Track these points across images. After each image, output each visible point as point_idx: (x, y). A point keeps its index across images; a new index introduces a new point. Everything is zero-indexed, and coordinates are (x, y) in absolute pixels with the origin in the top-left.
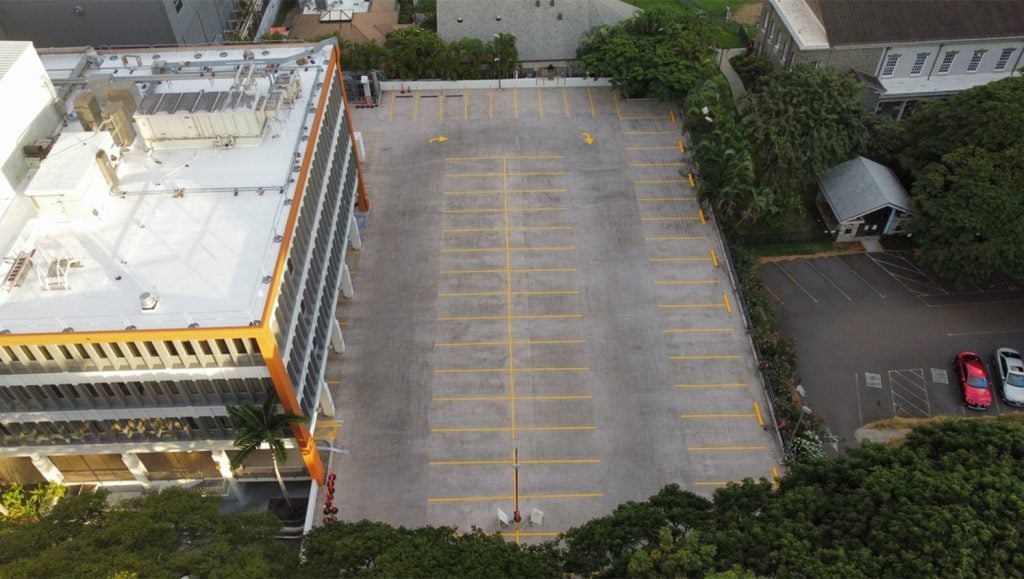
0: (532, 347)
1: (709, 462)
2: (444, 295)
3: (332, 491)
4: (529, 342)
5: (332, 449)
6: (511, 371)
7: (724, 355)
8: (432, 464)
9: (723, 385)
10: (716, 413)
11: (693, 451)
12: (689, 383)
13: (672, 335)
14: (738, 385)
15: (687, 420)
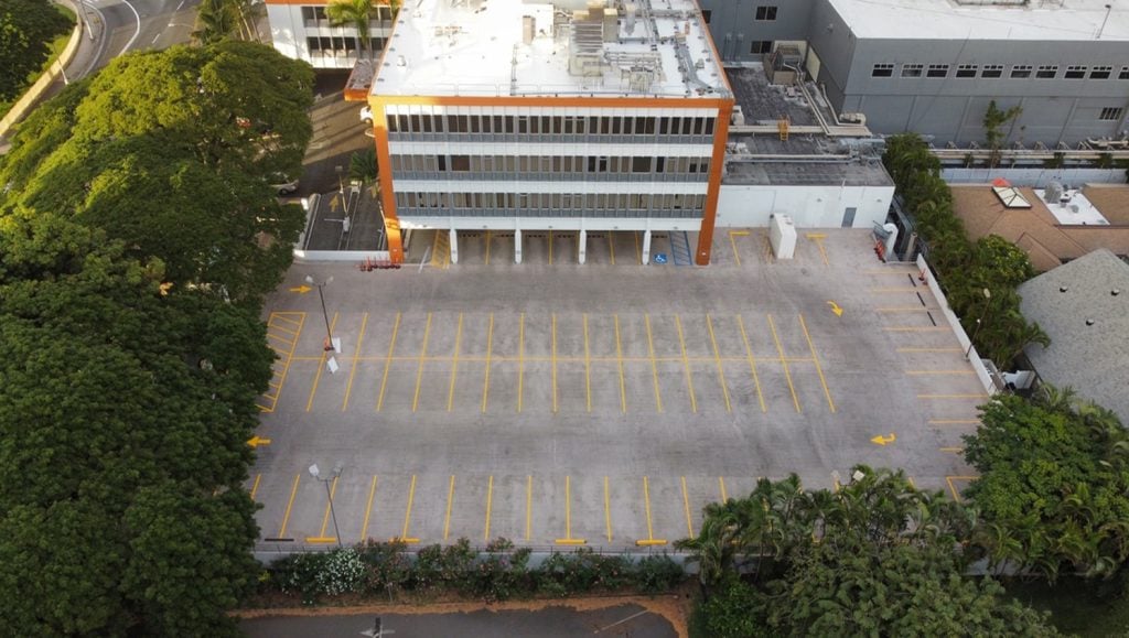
0: (515, 374)
1: (357, 489)
2: (586, 318)
3: (387, 267)
4: (521, 371)
5: (422, 265)
6: (488, 360)
7: (490, 525)
8: (399, 315)
9: (448, 515)
10: (413, 505)
11: (373, 478)
12: (455, 488)
13: (523, 482)
14: (447, 530)
15: (410, 479)
